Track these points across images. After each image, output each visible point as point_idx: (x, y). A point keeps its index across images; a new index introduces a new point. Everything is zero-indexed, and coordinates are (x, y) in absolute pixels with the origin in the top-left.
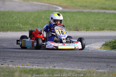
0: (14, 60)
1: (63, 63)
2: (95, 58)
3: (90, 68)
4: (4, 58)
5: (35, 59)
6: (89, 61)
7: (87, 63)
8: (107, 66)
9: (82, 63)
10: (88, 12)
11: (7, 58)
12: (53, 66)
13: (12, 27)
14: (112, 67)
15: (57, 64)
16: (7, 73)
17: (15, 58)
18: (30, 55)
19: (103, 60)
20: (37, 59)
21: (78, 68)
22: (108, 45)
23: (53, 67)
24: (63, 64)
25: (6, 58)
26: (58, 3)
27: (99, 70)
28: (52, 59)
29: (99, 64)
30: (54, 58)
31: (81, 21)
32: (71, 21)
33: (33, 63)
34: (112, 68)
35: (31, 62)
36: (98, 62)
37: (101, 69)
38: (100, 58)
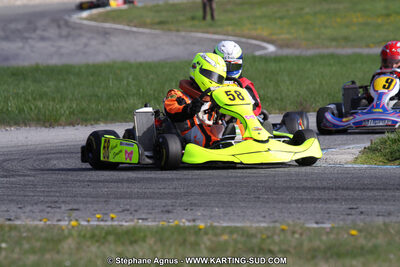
0: (81, 206)
1: (223, 207)
2: (324, 188)
3: (299, 219)
4: (56, 202)
5: (145, 201)
6: (302, 200)
7: (294, 205)
8: (349, 212)
9: (280, 206)
10: (348, 57)
11: (64, 199)
12: (190, 217)
13: (110, 110)
14: (362, 213)
15: (204, 213)
16: (38, 244)
17: (90, 199)
18: (136, 190)
19: (346, 193)
20: (151, 200)
21: (262, 219)
22: (376, 150)
23: (189, 221)
24: (222, 210)
25: (61, 199)
26: (265, 33)
27: (323, 223)
28: (195, 199)
29: (329, 206)
30: (202, 194)
31: (321, 84)
32: (292, 83)
33: (136, 211)
34: (362, 217)
35: (128, 210)
36: (325, 201)
37: (328, 220)
38: (338, 188)
